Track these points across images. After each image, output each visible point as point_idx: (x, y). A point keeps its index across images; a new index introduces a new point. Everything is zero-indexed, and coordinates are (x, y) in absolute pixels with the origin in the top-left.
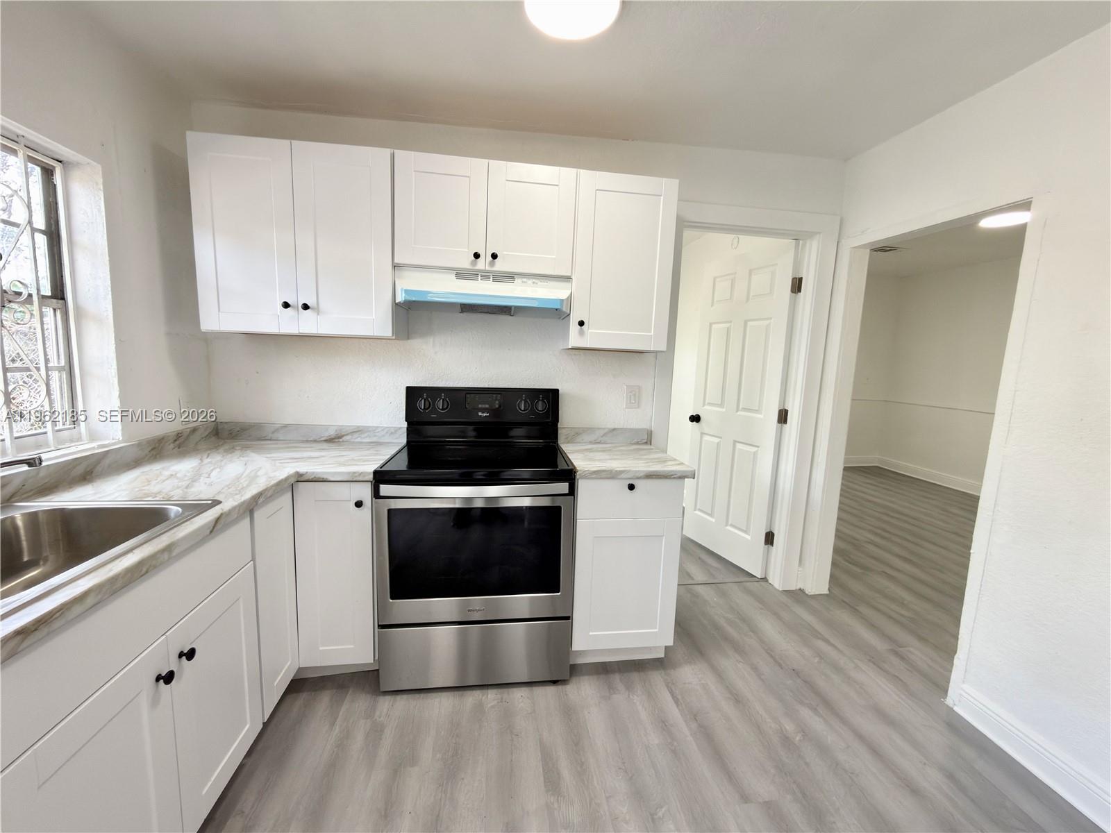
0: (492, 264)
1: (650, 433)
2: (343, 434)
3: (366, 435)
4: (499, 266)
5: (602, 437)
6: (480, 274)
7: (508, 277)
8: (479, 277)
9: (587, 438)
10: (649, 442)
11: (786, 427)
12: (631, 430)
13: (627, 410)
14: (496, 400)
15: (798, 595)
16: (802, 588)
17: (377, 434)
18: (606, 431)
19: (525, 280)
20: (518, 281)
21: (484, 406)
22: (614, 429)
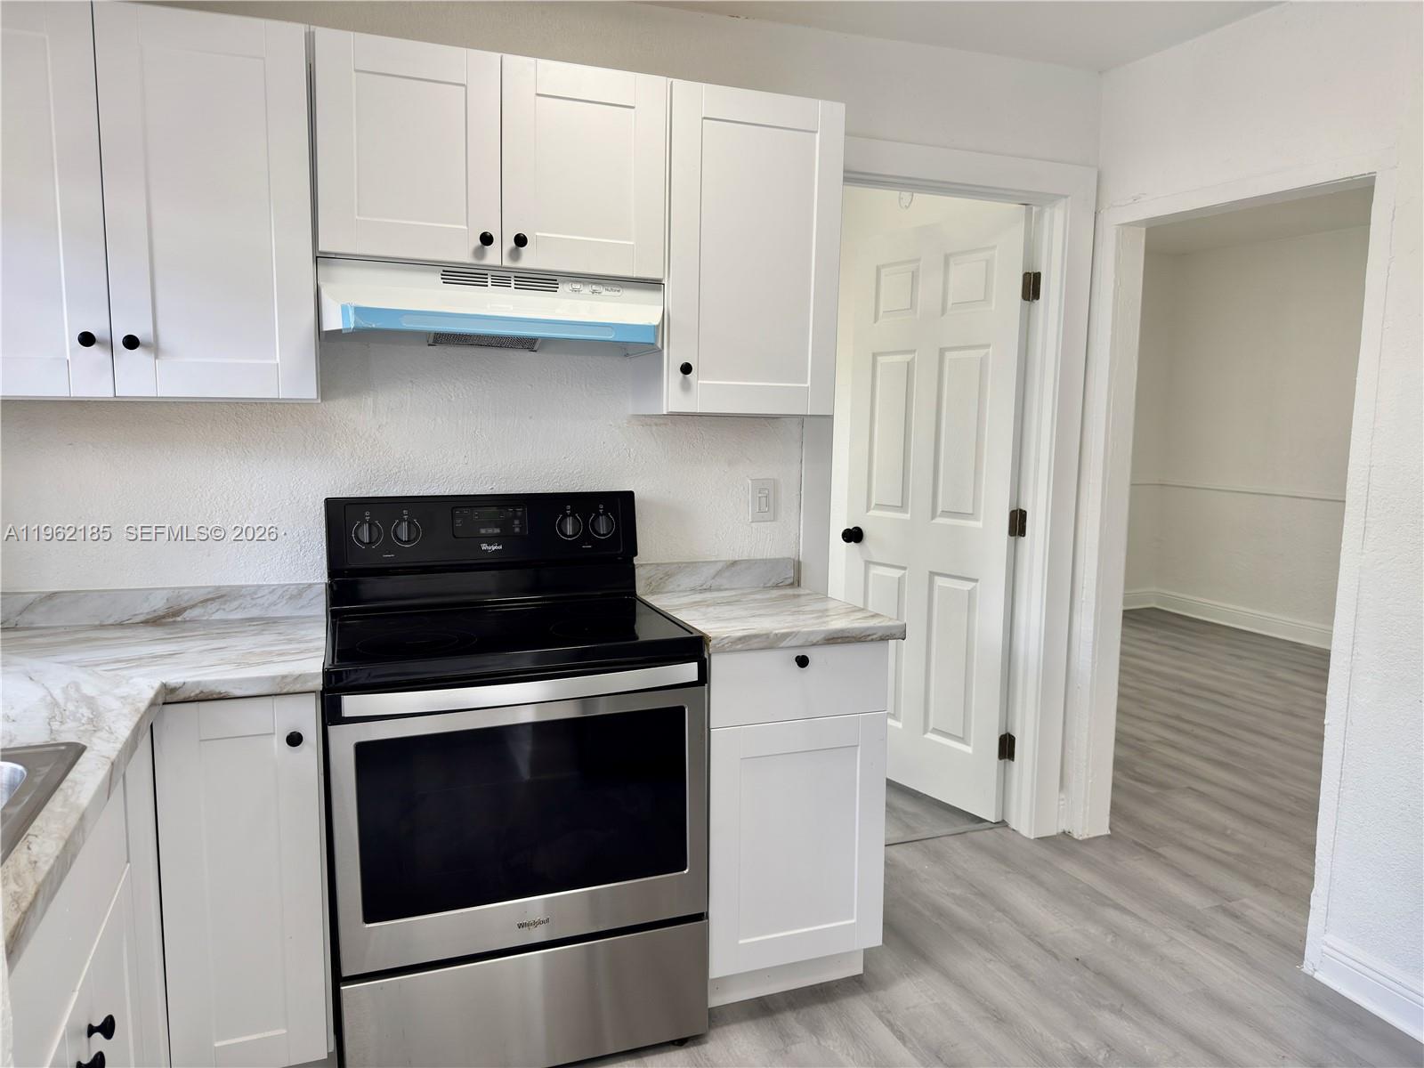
0: (515, 255)
1: (798, 566)
2: (185, 605)
3: (236, 604)
4: (530, 259)
5: (713, 578)
6: (490, 273)
7: (545, 281)
8: (489, 280)
9: (686, 581)
10: (796, 582)
11: (1025, 541)
12: (765, 561)
13: (753, 524)
14: (515, 517)
15: (1062, 843)
16: (1067, 830)
17: (259, 601)
18: (719, 566)
19: (578, 286)
20: (564, 288)
21: (490, 531)
22: (734, 563)
